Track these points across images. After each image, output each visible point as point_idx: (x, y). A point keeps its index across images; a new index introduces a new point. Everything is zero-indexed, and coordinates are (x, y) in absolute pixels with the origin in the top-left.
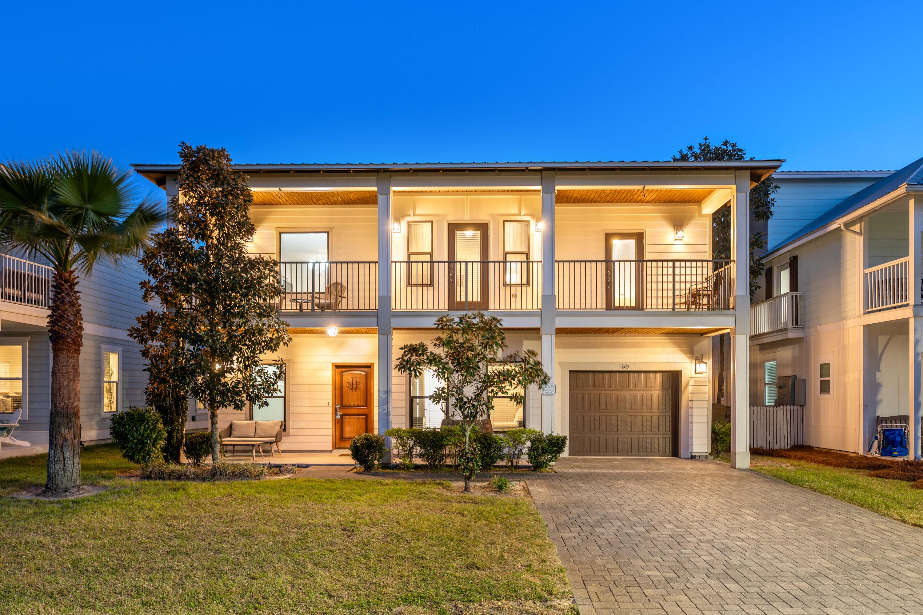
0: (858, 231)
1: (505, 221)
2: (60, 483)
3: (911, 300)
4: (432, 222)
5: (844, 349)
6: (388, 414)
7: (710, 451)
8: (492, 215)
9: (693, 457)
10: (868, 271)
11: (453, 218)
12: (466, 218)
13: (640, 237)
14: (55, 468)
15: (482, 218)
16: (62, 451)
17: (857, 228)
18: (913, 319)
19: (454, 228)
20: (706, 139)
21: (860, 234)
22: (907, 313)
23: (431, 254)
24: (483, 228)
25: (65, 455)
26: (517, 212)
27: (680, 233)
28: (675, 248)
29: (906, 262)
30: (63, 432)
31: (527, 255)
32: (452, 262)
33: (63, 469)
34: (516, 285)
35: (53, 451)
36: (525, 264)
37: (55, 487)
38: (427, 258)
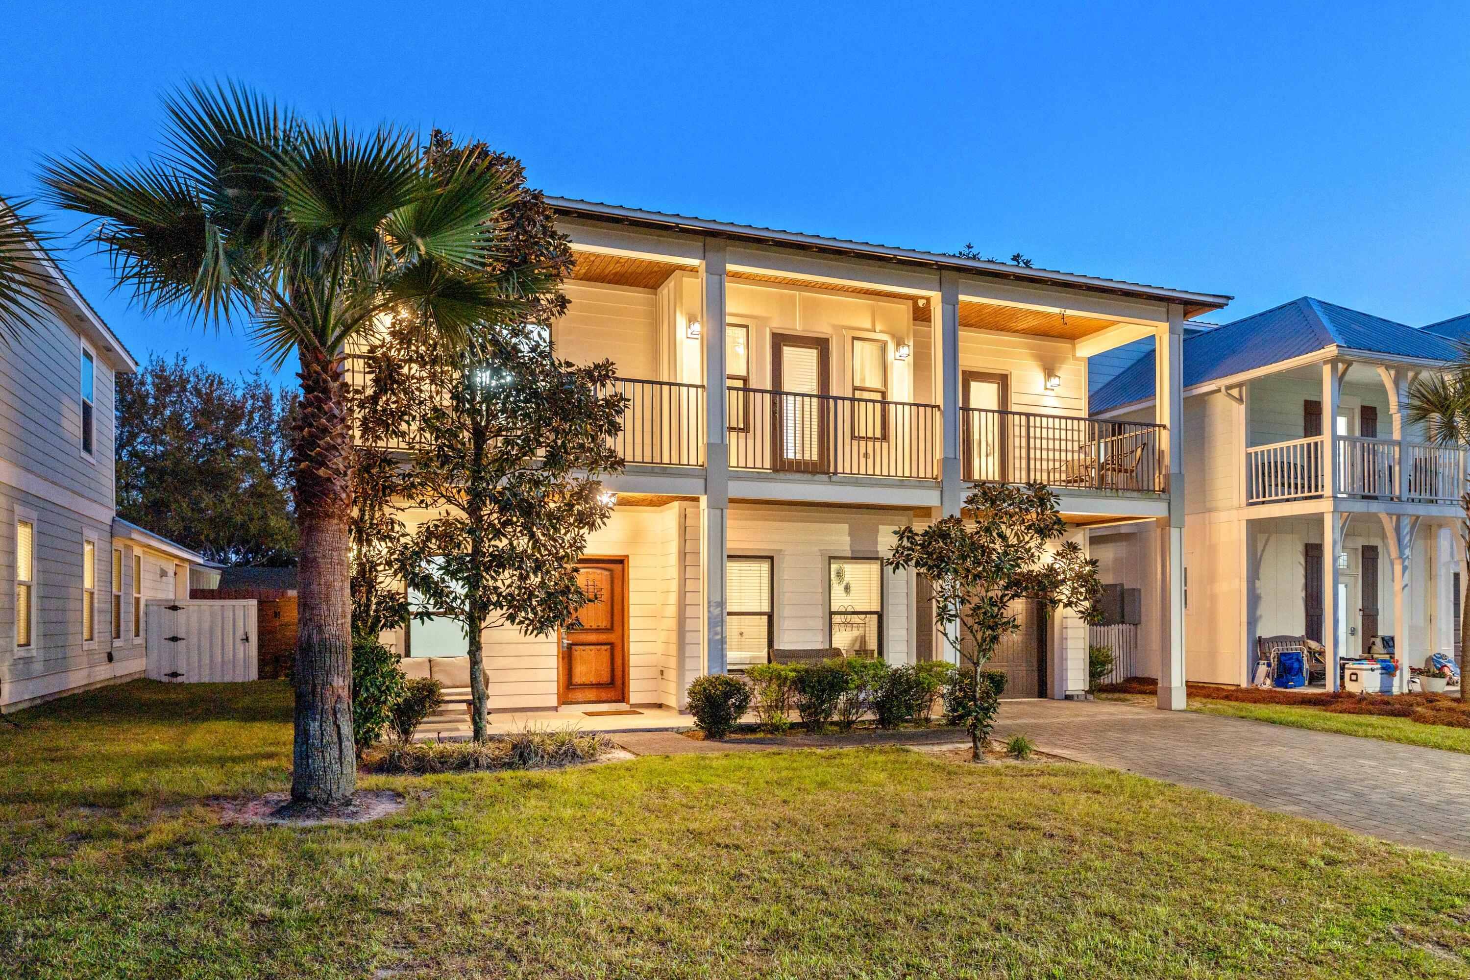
0: (1237, 396)
1: (854, 338)
2: (334, 787)
3: (1328, 491)
4: (747, 327)
5: (1211, 550)
6: (723, 641)
7: (1087, 688)
8: (835, 327)
9: (1068, 698)
10: (1252, 450)
11: (779, 324)
12: (798, 327)
13: (1003, 381)
14: (324, 758)
15: (821, 328)
16: (335, 723)
17: (1235, 392)
18: (1331, 515)
19: (779, 341)
20: (969, 247)
21: (1241, 400)
22: (1324, 506)
23: (745, 380)
24: (822, 345)
25: (342, 731)
26: (868, 325)
27: (1054, 381)
28: (1046, 401)
29: (1316, 444)
30: (335, 684)
31: (884, 394)
32: (777, 392)
33: (340, 758)
34: (867, 439)
35: (317, 724)
36: (878, 406)
37: (325, 796)
38: (739, 384)
